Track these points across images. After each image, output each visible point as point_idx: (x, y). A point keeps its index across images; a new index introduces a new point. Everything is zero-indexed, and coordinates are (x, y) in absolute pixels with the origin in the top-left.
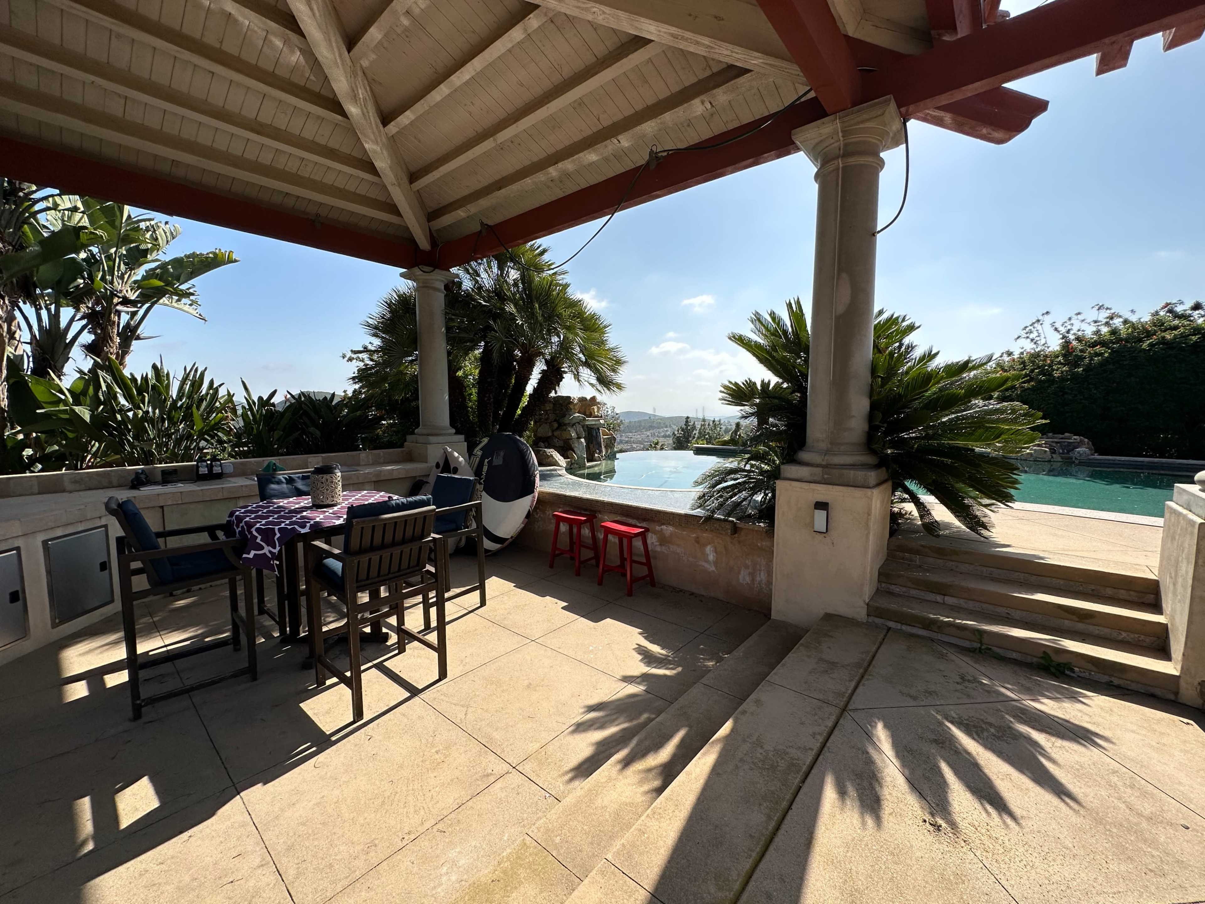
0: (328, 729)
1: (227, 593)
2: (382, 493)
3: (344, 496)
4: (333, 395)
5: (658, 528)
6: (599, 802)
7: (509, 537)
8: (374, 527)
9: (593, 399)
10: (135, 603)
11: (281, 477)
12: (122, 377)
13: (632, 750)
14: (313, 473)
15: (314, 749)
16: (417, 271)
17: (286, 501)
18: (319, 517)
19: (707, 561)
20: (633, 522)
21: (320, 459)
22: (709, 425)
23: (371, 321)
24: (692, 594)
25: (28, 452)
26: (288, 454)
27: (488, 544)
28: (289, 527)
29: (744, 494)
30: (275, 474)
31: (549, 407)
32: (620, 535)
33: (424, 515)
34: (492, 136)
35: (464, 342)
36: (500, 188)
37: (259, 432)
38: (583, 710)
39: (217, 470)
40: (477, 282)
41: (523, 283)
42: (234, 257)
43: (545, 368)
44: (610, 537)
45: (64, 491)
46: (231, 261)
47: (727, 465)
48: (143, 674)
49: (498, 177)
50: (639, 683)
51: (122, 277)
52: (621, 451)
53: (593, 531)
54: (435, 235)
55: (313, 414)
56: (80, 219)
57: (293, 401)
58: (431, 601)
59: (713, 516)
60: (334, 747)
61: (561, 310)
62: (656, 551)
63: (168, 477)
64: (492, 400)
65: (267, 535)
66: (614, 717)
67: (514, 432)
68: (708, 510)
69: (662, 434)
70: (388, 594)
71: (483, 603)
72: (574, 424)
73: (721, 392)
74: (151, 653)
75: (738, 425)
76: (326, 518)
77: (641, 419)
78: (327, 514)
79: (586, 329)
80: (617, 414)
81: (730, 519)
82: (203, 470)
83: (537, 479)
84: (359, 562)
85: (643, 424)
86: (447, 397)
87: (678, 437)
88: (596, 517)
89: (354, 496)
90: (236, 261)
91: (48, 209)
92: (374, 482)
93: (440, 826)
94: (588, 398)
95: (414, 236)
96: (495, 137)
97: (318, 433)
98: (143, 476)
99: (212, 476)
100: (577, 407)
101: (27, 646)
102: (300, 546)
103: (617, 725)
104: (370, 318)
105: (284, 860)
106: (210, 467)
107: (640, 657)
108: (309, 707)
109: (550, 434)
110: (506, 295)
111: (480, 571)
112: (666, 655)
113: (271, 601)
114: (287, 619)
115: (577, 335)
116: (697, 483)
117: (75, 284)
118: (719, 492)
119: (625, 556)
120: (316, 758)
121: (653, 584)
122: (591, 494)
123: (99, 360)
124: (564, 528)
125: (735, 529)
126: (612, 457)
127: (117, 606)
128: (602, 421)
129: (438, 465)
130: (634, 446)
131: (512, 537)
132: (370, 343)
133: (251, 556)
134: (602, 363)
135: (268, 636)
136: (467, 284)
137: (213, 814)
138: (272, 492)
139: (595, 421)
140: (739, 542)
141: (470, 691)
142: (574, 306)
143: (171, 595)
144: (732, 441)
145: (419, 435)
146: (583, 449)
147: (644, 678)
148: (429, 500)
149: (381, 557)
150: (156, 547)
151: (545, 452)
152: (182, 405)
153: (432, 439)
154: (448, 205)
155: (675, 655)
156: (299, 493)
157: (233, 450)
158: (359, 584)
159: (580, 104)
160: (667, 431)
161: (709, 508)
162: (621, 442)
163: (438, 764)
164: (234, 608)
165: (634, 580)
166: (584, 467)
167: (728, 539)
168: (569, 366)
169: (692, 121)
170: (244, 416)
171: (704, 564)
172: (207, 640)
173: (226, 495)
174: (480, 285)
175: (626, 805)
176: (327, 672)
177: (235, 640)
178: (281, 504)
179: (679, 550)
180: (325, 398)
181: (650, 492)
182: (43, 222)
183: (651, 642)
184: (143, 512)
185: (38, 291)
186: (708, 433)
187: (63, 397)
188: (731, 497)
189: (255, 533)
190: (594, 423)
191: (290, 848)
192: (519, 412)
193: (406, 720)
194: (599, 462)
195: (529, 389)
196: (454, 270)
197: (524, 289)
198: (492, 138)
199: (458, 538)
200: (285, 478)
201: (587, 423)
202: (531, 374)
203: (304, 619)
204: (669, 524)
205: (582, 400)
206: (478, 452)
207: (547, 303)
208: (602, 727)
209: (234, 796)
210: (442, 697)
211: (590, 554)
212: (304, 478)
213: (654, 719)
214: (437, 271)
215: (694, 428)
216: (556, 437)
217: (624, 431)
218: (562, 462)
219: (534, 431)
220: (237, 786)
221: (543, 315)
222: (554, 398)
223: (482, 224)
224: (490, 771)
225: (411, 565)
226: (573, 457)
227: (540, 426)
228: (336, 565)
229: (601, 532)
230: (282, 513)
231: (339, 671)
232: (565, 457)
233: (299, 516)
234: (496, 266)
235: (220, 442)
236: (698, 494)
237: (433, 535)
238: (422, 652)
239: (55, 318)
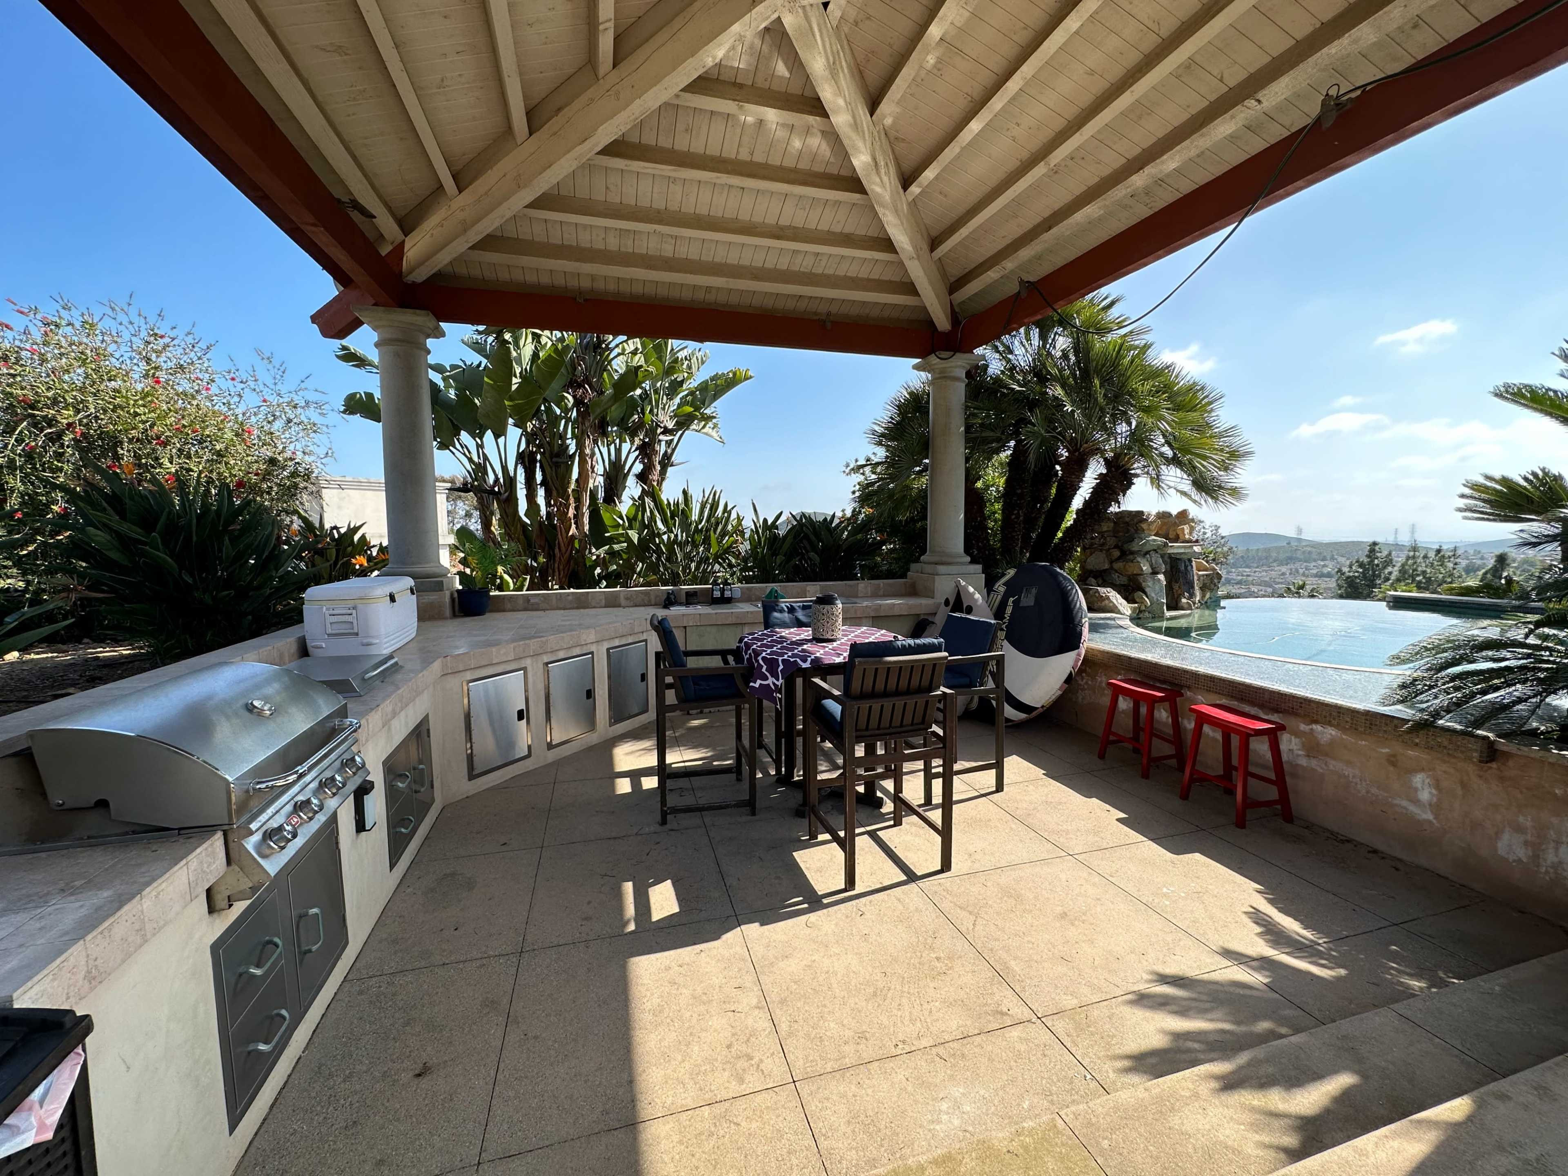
0: (821, 889)
1: (734, 720)
2: (883, 632)
3: (843, 631)
4: (834, 516)
5: (1303, 727)
6: (1175, 1121)
7: (1038, 706)
8: (877, 669)
9: (1183, 514)
10: (667, 715)
11: (783, 605)
12: (661, 501)
13: (1241, 1068)
14: (815, 602)
15: (806, 906)
16: (933, 359)
17: (787, 632)
18: (819, 651)
19: (1416, 802)
20: (1253, 711)
21: (822, 587)
22: (1425, 557)
23: (877, 428)
24: (1375, 852)
25: (598, 571)
26: (788, 580)
27: (1009, 712)
28: (792, 660)
29: (1519, 690)
30: (778, 601)
31: (1106, 527)
32: (1227, 729)
33: (934, 663)
34: (1042, 159)
35: (988, 443)
36: (1050, 228)
37: (763, 556)
38: (1150, 977)
39: (727, 594)
40: (1009, 361)
41: (1076, 355)
42: (750, 373)
43: (1104, 471)
44: (1206, 728)
45: (619, 606)
46: (747, 378)
47: (1476, 632)
48: (670, 784)
49: (1047, 214)
50: (1253, 968)
51: (664, 409)
52: (1229, 596)
53: (1175, 714)
54: (957, 310)
55: (813, 538)
56: (639, 360)
57: (795, 523)
58: (934, 771)
59: (1434, 722)
60: (825, 911)
61: (1135, 384)
62: (1297, 765)
63: (691, 598)
64: (1021, 518)
65: (772, 664)
66: (1208, 1005)
67: (1052, 563)
68: (1422, 710)
69: (1315, 572)
70: (883, 752)
71: (1000, 788)
72: (1147, 553)
73: (1463, 496)
74: (673, 766)
75: (1502, 560)
76: (826, 653)
77: (1269, 546)
78: (827, 649)
79: (1177, 408)
80: (1223, 538)
81: (1479, 732)
82: (717, 594)
83: (1085, 630)
84: (859, 708)
85: (1274, 555)
86: (962, 516)
87: (1349, 577)
88: (1182, 695)
89: (853, 632)
90: (751, 377)
91: (619, 355)
92: (873, 617)
93: (941, 1050)
94: (1174, 512)
95: (932, 315)
96: (1047, 159)
97: (816, 558)
98: (672, 597)
99: (724, 600)
100: (1153, 527)
101: (593, 738)
102: (799, 681)
103: (1211, 1020)
104: (875, 424)
105: (778, 1012)
106: (722, 591)
107: (1259, 929)
108: (803, 857)
109: (1107, 566)
110: (1049, 373)
111: (997, 744)
112: (1312, 941)
113: (769, 735)
114: (783, 757)
115: (1162, 418)
116: (1399, 660)
117: (633, 419)
118: (1453, 678)
119: (1235, 761)
120: (807, 916)
121: (1288, 816)
122: (1172, 658)
123: (646, 487)
124: (1124, 704)
125: (1491, 753)
126: (1213, 604)
127: (651, 715)
128: (1197, 549)
129: (947, 603)
130: (1254, 589)
131: (1043, 707)
132: (874, 453)
133: (757, 685)
134: (1205, 458)
135: (766, 773)
136: (996, 367)
137: (718, 938)
138: (775, 620)
139: (1185, 547)
140: (1502, 779)
141: (980, 898)
142: (1158, 376)
143: (688, 714)
144: (1487, 588)
145: (925, 563)
146: (1161, 591)
147: (1264, 963)
148: (940, 644)
149: (882, 706)
150: (683, 665)
151: (1097, 591)
152: (702, 528)
153: (942, 569)
154: (975, 268)
155: (1331, 945)
156: (800, 624)
157: (741, 574)
158: (859, 733)
159: (1188, 67)
160: (1324, 566)
161: (1424, 706)
162: (1228, 581)
163: (939, 974)
164: (739, 737)
165: (1250, 803)
166: (1161, 617)
167: (1471, 769)
168: (1145, 467)
169: (1423, 17)
170: (751, 539)
171: (1405, 803)
172: (715, 763)
173: (734, 621)
174: (1013, 365)
175: (1226, 1147)
176: (819, 824)
177: (736, 770)
178: (783, 634)
179: (1348, 771)
180: (825, 519)
181: (1291, 666)
182: (615, 367)
183: (1281, 910)
184: (674, 630)
185: (610, 429)
186: (1424, 572)
187: (621, 522)
188: (1484, 692)
189: (761, 662)
190: (1182, 551)
191: (783, 1002)
192: (1060, 534)
193: (901, 907)
194: (1188, 612)
195: (1077, 502)
196: (979, 351)
197: (1078, 362)
198: (1042, 163)
199: (969, 697)
200: (787, 607)
201: (1170, 551)
202: (1082, 481)
203: (799, 761)
204: (1330, 724)
205: (1164, 516)
206: (1000, 587)
207: (1112, 378)
208: (1183, 1012)
209: (736, 927)
210: (945, 894)
211: (1167, 749)
212: (804, 608)
213: (1282, 1036)
214: (958, 355)
215: (1388, 562)
216: (1116, 571)
217: (1234, 565)
218: (1125, 608)
219: (1080, 562)
220: (739, 917)
221: (1105, 395)
222: (1116, 513)
223: (1021, 282)
224: (1005, 1010)
225: (915, 722)
226: (1143, 602)
227: (1091, 554)
228: (835, 708)
229: (1189, 719)
230: (785, 644)
231: (833, 829)
232: (1129, 599)
233: (800, 649)
234: (1037, 335)
235: (731, 566)
236: (1400, 681)
237: (942, 689)
238: (922, 832)
239: (618, 451)
